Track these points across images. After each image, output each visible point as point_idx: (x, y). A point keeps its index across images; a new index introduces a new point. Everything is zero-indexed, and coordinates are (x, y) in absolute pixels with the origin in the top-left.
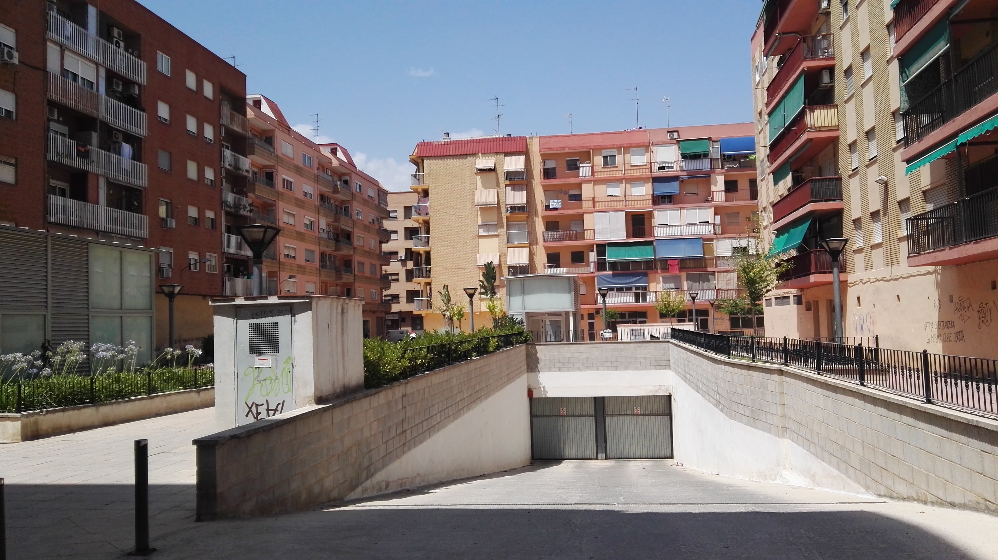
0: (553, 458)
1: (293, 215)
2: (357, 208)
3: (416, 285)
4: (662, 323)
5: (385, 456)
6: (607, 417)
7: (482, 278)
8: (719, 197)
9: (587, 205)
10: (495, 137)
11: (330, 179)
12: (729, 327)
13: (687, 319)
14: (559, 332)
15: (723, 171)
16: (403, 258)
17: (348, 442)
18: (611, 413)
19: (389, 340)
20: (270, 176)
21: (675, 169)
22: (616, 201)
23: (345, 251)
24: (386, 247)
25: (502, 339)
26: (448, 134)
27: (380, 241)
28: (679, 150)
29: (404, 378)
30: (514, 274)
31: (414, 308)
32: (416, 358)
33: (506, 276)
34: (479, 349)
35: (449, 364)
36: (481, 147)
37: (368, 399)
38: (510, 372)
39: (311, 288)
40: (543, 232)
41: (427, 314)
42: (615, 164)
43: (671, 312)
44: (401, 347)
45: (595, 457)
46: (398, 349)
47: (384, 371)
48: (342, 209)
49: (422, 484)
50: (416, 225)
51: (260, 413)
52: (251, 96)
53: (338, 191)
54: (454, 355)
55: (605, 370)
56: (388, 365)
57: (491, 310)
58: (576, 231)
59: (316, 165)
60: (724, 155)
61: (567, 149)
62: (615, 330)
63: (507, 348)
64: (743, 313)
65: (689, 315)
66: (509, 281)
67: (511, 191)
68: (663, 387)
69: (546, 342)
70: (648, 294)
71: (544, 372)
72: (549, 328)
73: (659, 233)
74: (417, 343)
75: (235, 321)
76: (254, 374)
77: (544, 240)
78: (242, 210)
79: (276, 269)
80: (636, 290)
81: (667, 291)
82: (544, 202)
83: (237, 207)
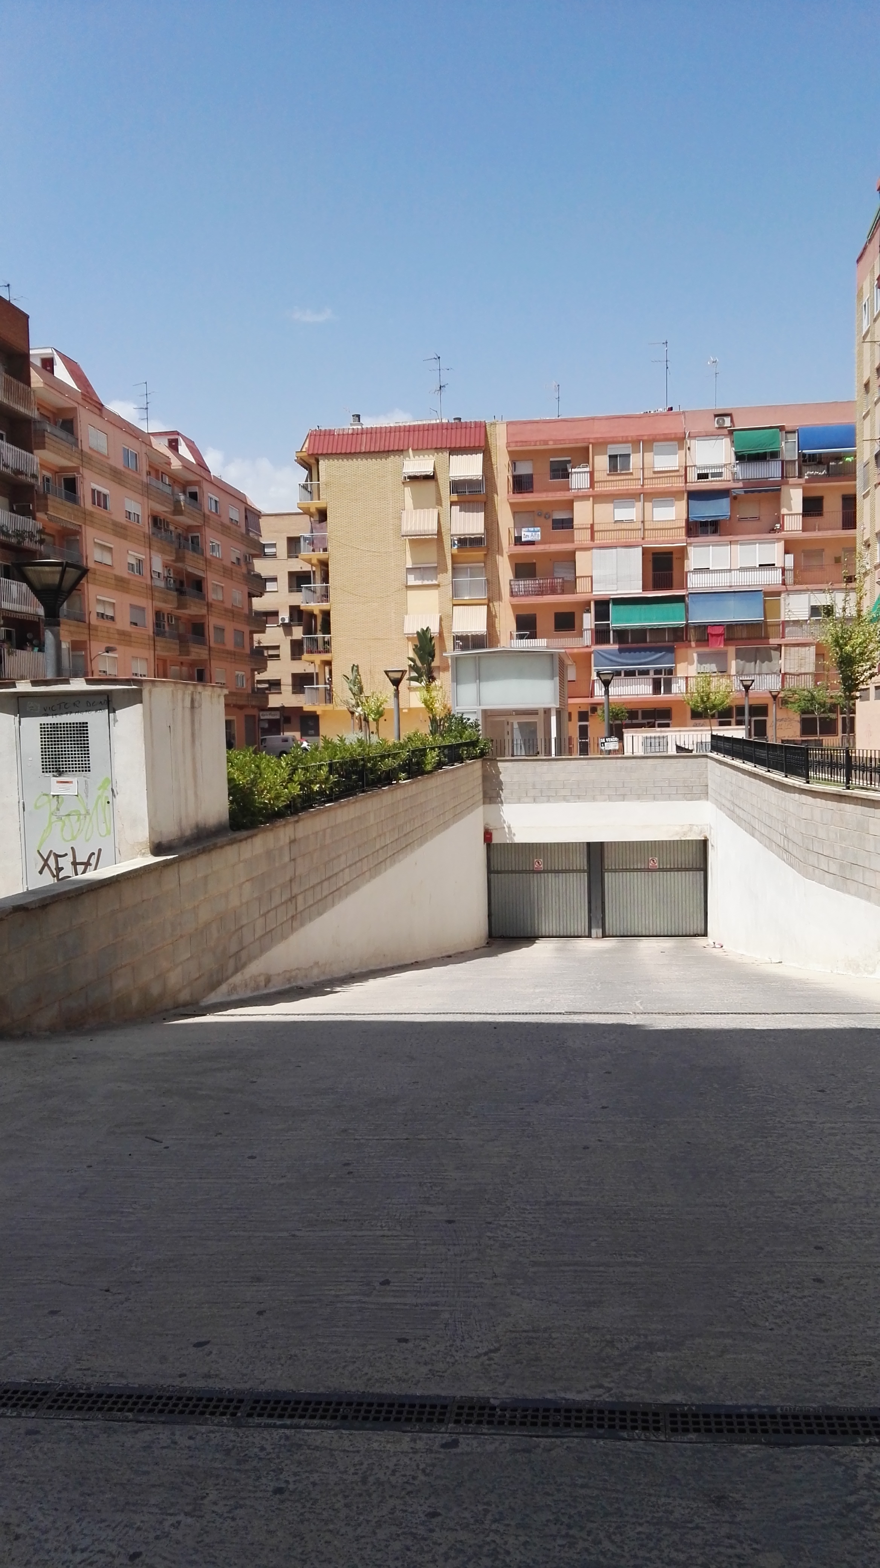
0: (522, 935)
1: (110, 549)
2: (212, 539)
3: (307, 665)
4: (694, 726)
5: (263, 936)
6: (606, 874)
7: (412, 654)
8: (793, 523)
9: (581, 536)
10: (434, 422)
11: (168, 490)
12: (798, 733)
13: (733, 720)
14: (535, 741)
15: (802, 481)
16: (287, 621)
17: (204, 915)
18: (614, 868)
19: (268, 753)
20: (71, 485)
21: (724, 477)
22: (629, 530)
23: (194, 610)
24: (259, 604)
25: (446, 751)
26: (358, 416)
27: (249, 593)
28: (732, 446)
29: (292, 814)
30: (463, 648)
31: (305, 702)
32: (312, 782)
33: (450, 651)
34: (409, 767)
35: (363, 792)
36: (411, 438)
37: (235, 847)
38: (457, 804)
39: (141, 668)
40: (510, 580)
41: (324, 711)
42: (629, 469)
43: (711, 709)
44: (287, 764)
45: (587, 934)
46: (282, 767)
47: (261, 803)
48: (188, 540)
49: (322, 978)
50: (307, 568)
51: (62, 868)
52: (37, 351)
53: (182, 510)
54: (371, 777)
55: (605, 801)
56: (267, 793)
57: (429, 705)
58: (563, 578)
59: (145, 468)
60: (804, 455)
61: (551, 443)
62: (621, 739)
63: (452, 765)
64: (822, 710)
65: (737, 715)
66: (456, 659)
67: (461, 511)
68: (695, 827)
69: (513, 756)
70: (673, 680)
71: (509, 803)
72: (517, 735)
73: (695, 582)
74: (312, 757)
75: (17, 719)
76: (50, 805)
77: (512, 594)
78: (27, 540)
79: (84, 637)
80: (655, 674)
81: (706, 677)
82: (512, 530)
83: (20, 534)
